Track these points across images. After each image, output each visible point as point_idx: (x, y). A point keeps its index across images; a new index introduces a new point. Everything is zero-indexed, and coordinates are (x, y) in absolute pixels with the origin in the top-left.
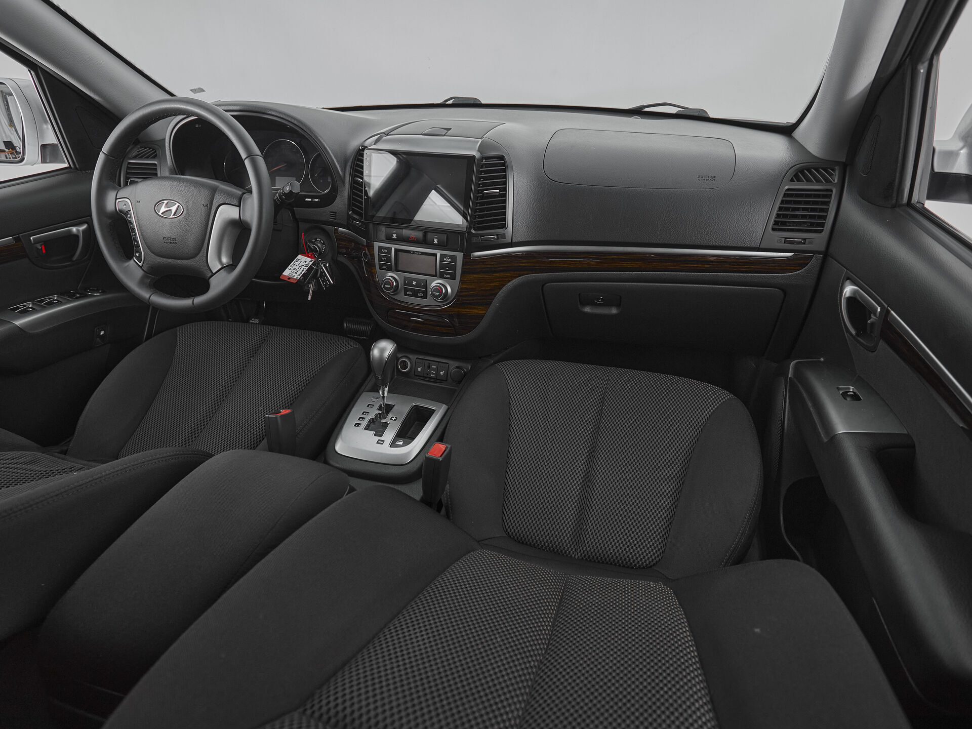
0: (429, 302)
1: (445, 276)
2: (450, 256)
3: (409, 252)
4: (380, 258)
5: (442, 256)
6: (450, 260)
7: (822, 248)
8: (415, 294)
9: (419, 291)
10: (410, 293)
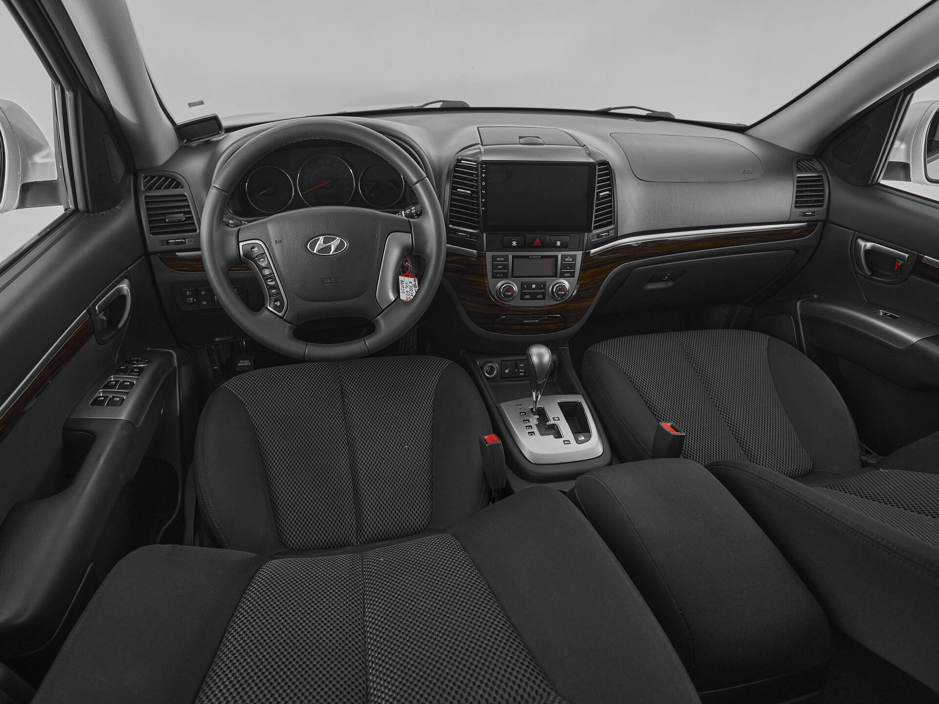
0: (549, 302)
1: (566, 275)
2: (571, 256)
3: (528, 257)
4: (494, 267)
5: (563, 257)
6: (571, 259)
7: (824, 218)
8: (534, 297)
9: (538, 294)
10: (528, 297)
